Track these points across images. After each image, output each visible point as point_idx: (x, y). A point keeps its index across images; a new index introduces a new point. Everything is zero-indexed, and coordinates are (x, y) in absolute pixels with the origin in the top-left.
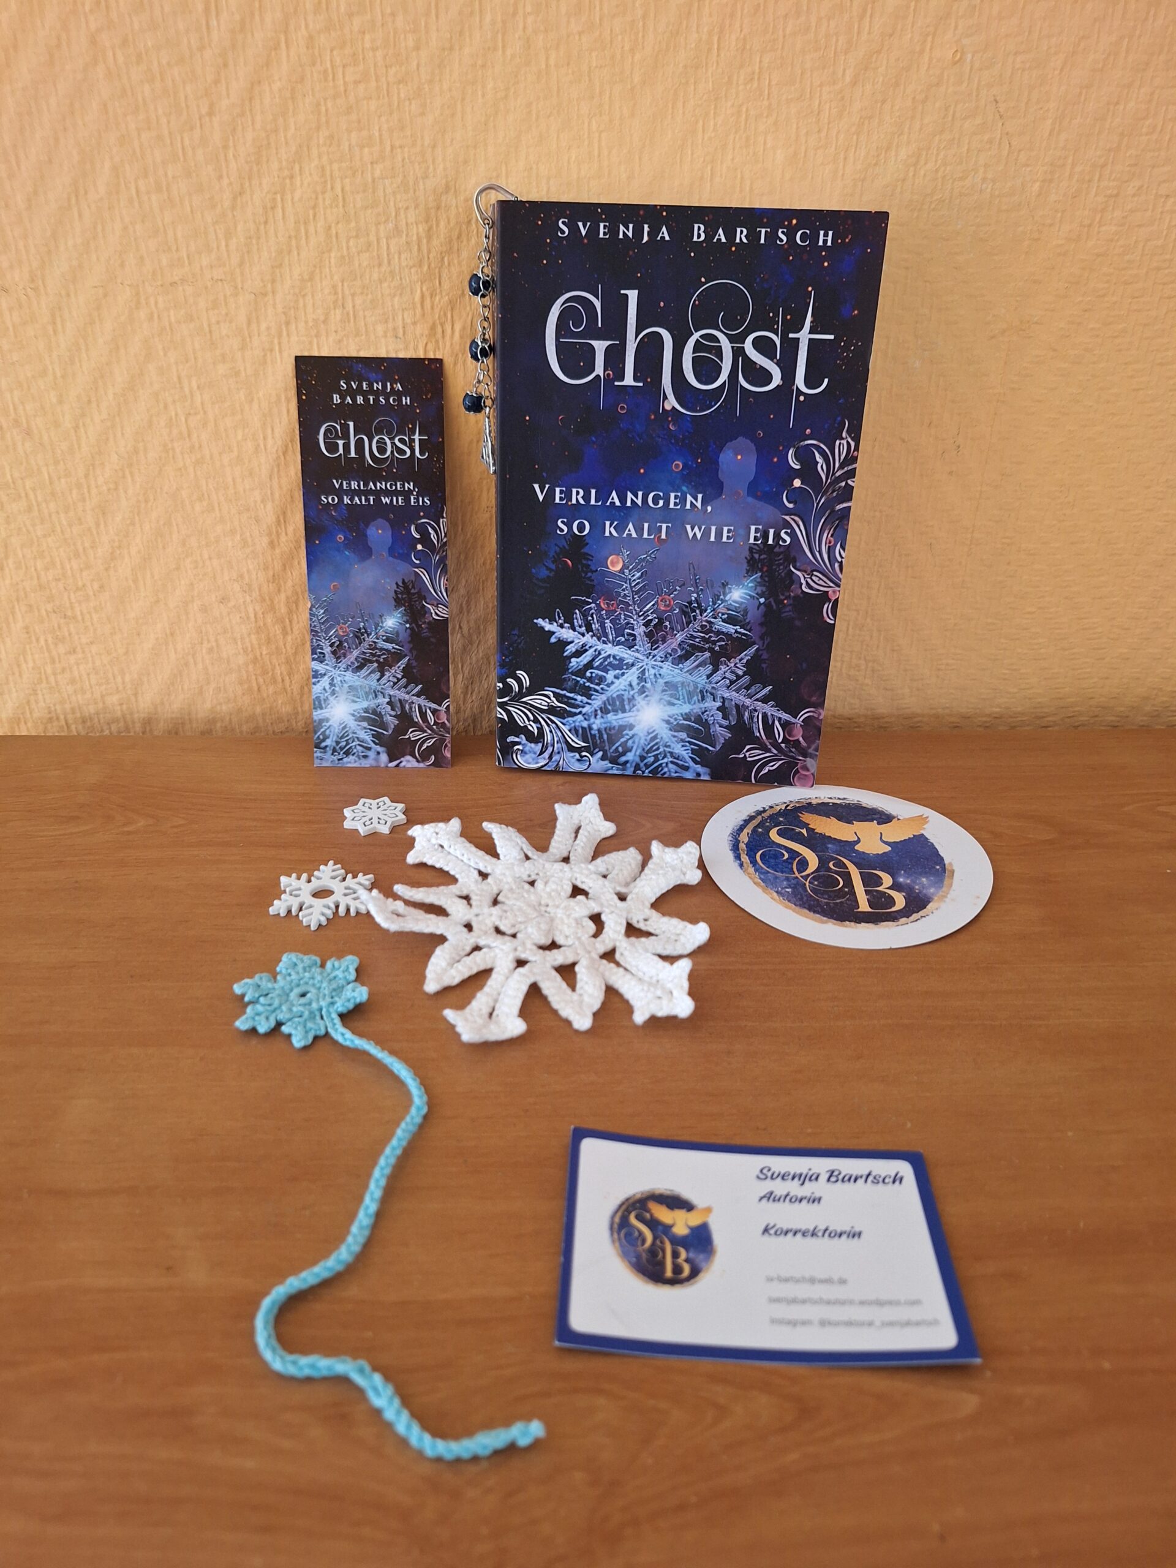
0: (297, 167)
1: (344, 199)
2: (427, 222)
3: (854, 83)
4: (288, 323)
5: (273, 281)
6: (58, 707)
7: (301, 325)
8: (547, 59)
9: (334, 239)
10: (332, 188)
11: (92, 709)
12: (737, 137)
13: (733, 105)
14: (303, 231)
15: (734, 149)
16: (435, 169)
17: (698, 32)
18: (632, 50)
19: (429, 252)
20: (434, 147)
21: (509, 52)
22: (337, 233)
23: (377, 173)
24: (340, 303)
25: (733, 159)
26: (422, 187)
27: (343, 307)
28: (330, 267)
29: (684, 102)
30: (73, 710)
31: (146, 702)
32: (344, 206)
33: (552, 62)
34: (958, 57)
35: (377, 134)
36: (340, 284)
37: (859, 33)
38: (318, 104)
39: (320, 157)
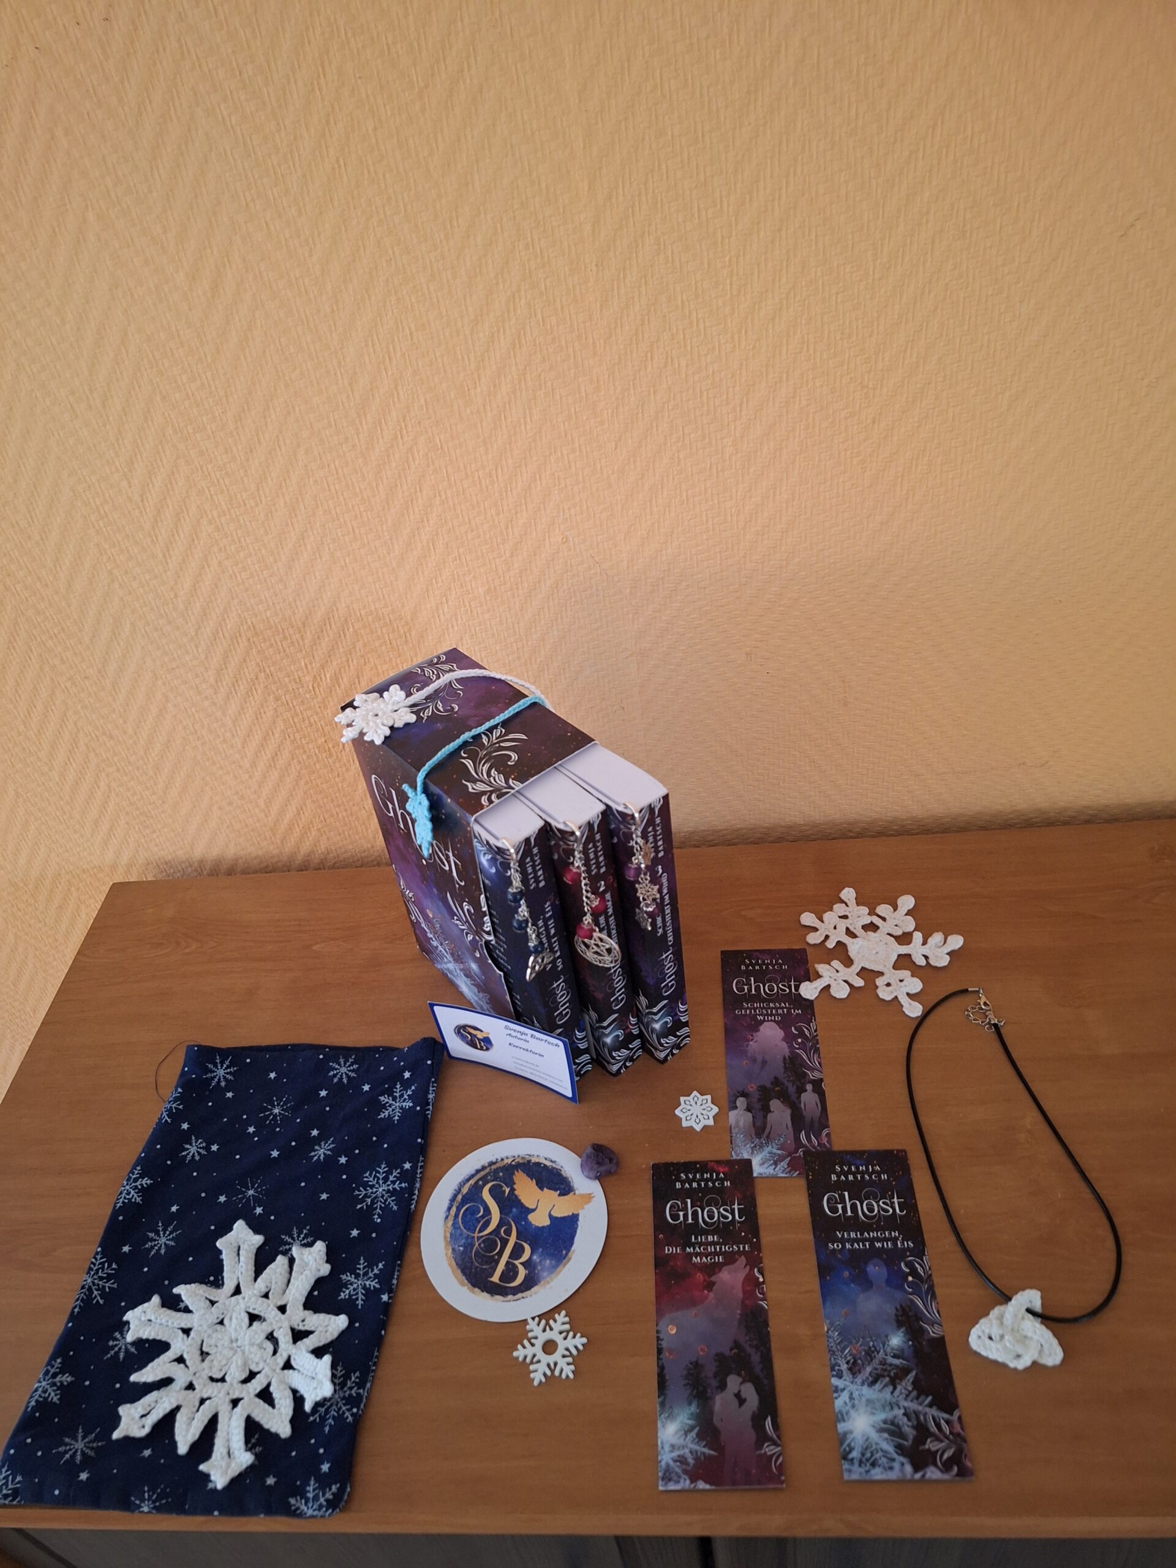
4: (237, 681)
5: (225, 664)
6: (152, 858)
7: (244, 681)
8: (345, 561)
11: (170, 858)
12: (455, 584)
13: (449, 571)
14: (235, 642)
17: (421, 543)
19: (305, 645)
21: (324, 559)
23: (268, 615)
27: (265, 672)
29: (422, 573)
30: (160, 859)
31: (198, 852)
33: (347, 561)
35: (264, 599)
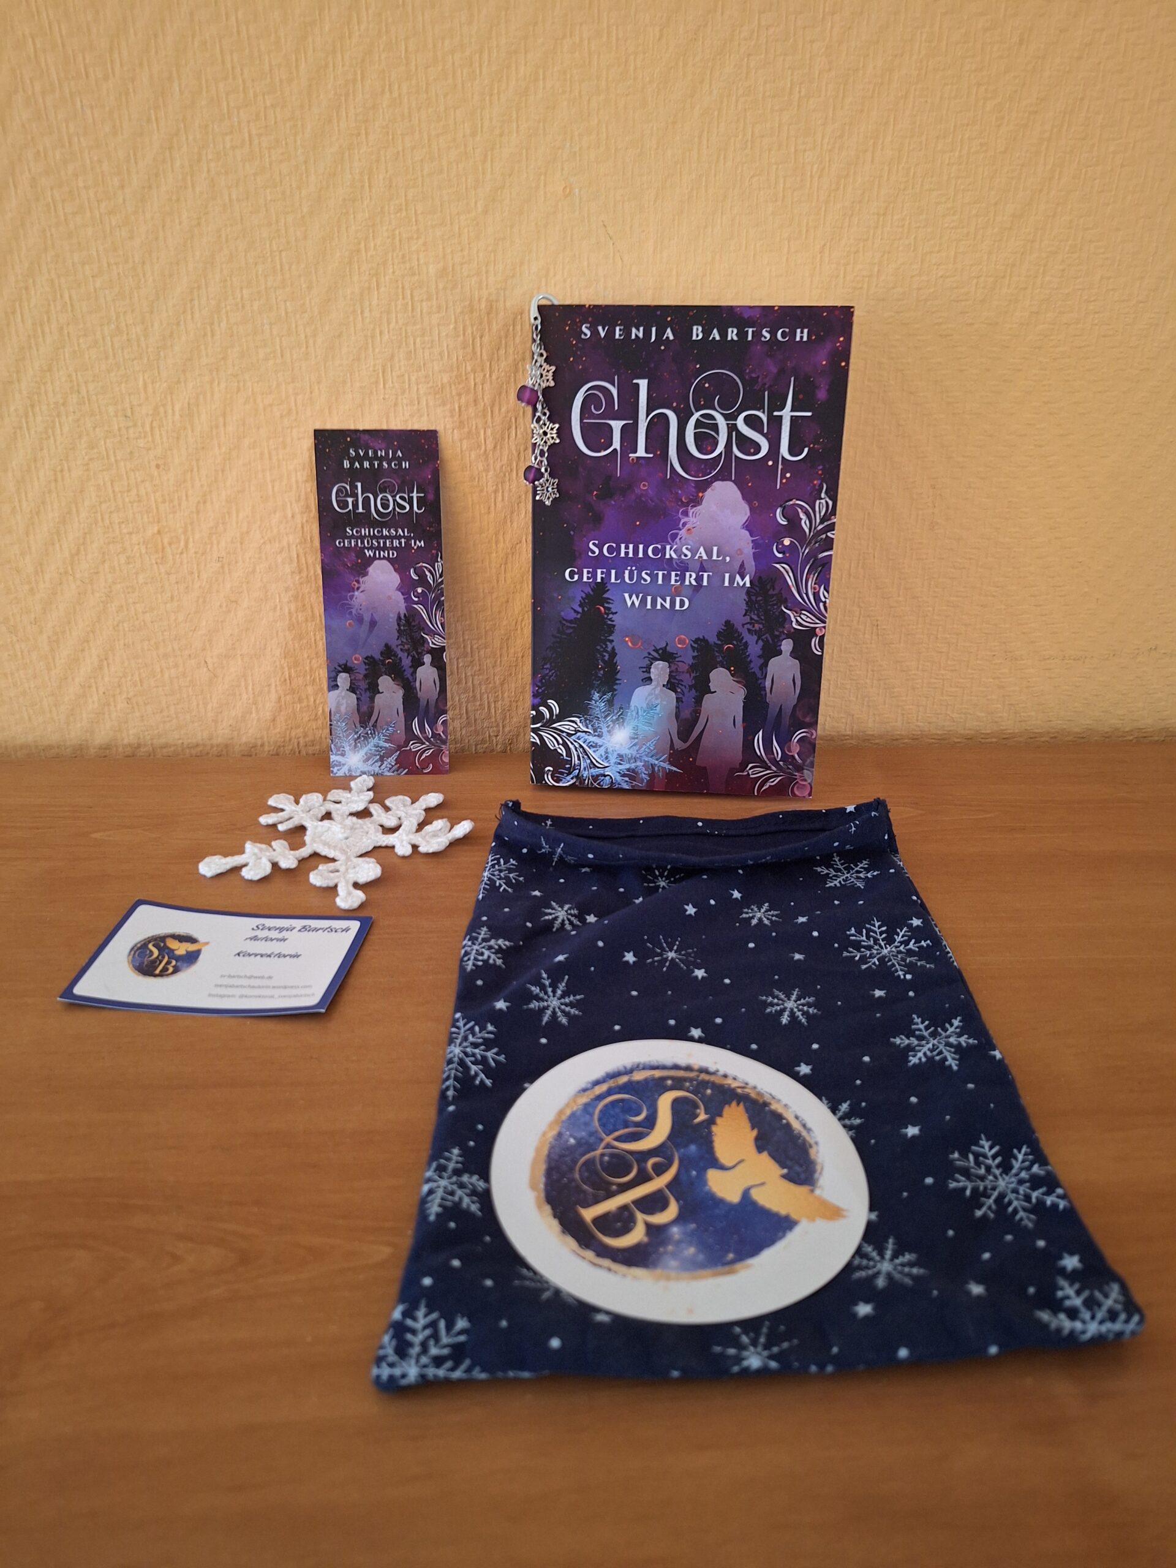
0: (31, 281)
1: (72, 305)
2: (143, 323)
3: (486, 212)
8: (230, 195)
9: (66, 338)
10: (61, 296)
12: (395, 254)
13: (387, 230)
14: (39, 330)
15: (393, 264)
16: (145, 281)
17: (351, 173)
18: (299, 188)
19: (147, 347)
20: (144, 263)
22: (68, 333)
24: (76, 388)
25: (394, 273)
26: (136, 295)
27: (79, 392)
28: (65, 360)
29: (347, 228)
32: (72, 311)
33: (234, 197)
34: (568, 190)
35: (95, 253)
36: (74, 374)
37: (483, 173)
38: (44, 231)
39: (49, 272)
